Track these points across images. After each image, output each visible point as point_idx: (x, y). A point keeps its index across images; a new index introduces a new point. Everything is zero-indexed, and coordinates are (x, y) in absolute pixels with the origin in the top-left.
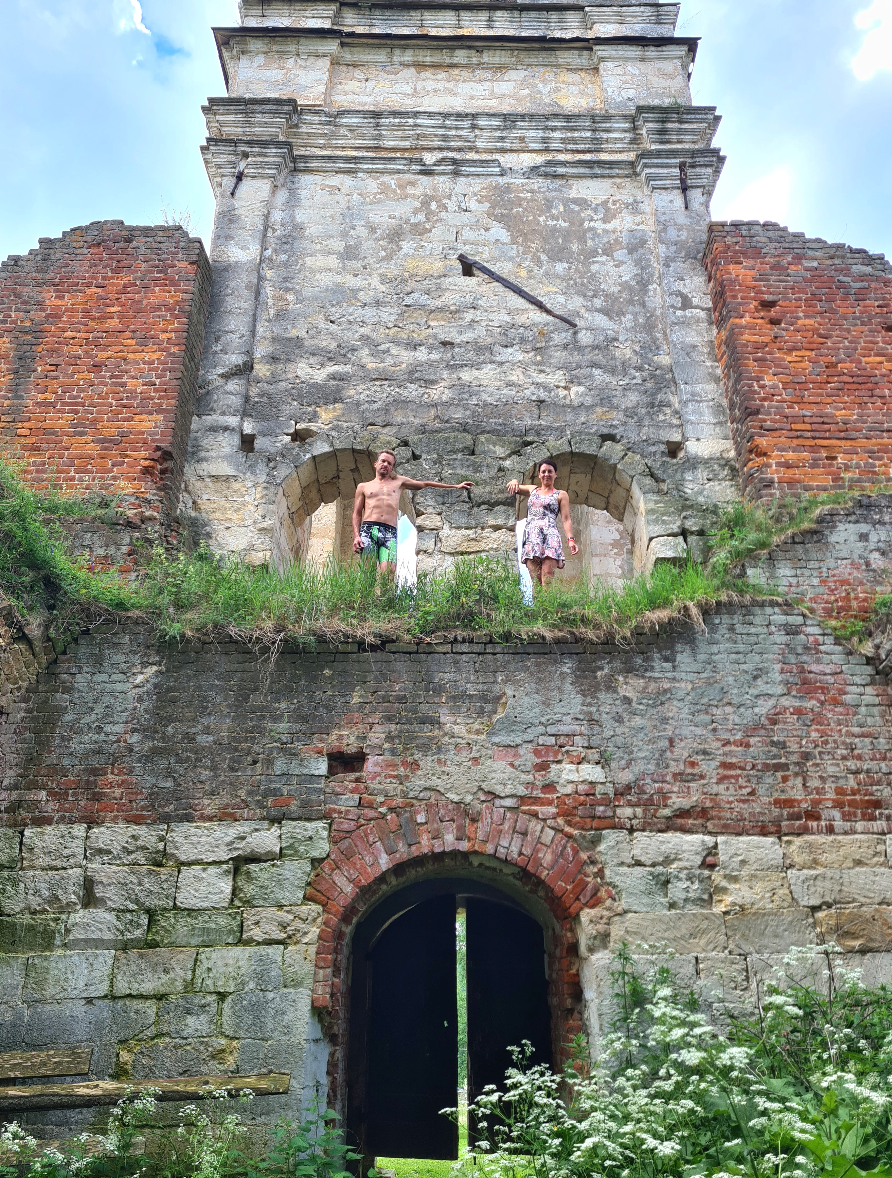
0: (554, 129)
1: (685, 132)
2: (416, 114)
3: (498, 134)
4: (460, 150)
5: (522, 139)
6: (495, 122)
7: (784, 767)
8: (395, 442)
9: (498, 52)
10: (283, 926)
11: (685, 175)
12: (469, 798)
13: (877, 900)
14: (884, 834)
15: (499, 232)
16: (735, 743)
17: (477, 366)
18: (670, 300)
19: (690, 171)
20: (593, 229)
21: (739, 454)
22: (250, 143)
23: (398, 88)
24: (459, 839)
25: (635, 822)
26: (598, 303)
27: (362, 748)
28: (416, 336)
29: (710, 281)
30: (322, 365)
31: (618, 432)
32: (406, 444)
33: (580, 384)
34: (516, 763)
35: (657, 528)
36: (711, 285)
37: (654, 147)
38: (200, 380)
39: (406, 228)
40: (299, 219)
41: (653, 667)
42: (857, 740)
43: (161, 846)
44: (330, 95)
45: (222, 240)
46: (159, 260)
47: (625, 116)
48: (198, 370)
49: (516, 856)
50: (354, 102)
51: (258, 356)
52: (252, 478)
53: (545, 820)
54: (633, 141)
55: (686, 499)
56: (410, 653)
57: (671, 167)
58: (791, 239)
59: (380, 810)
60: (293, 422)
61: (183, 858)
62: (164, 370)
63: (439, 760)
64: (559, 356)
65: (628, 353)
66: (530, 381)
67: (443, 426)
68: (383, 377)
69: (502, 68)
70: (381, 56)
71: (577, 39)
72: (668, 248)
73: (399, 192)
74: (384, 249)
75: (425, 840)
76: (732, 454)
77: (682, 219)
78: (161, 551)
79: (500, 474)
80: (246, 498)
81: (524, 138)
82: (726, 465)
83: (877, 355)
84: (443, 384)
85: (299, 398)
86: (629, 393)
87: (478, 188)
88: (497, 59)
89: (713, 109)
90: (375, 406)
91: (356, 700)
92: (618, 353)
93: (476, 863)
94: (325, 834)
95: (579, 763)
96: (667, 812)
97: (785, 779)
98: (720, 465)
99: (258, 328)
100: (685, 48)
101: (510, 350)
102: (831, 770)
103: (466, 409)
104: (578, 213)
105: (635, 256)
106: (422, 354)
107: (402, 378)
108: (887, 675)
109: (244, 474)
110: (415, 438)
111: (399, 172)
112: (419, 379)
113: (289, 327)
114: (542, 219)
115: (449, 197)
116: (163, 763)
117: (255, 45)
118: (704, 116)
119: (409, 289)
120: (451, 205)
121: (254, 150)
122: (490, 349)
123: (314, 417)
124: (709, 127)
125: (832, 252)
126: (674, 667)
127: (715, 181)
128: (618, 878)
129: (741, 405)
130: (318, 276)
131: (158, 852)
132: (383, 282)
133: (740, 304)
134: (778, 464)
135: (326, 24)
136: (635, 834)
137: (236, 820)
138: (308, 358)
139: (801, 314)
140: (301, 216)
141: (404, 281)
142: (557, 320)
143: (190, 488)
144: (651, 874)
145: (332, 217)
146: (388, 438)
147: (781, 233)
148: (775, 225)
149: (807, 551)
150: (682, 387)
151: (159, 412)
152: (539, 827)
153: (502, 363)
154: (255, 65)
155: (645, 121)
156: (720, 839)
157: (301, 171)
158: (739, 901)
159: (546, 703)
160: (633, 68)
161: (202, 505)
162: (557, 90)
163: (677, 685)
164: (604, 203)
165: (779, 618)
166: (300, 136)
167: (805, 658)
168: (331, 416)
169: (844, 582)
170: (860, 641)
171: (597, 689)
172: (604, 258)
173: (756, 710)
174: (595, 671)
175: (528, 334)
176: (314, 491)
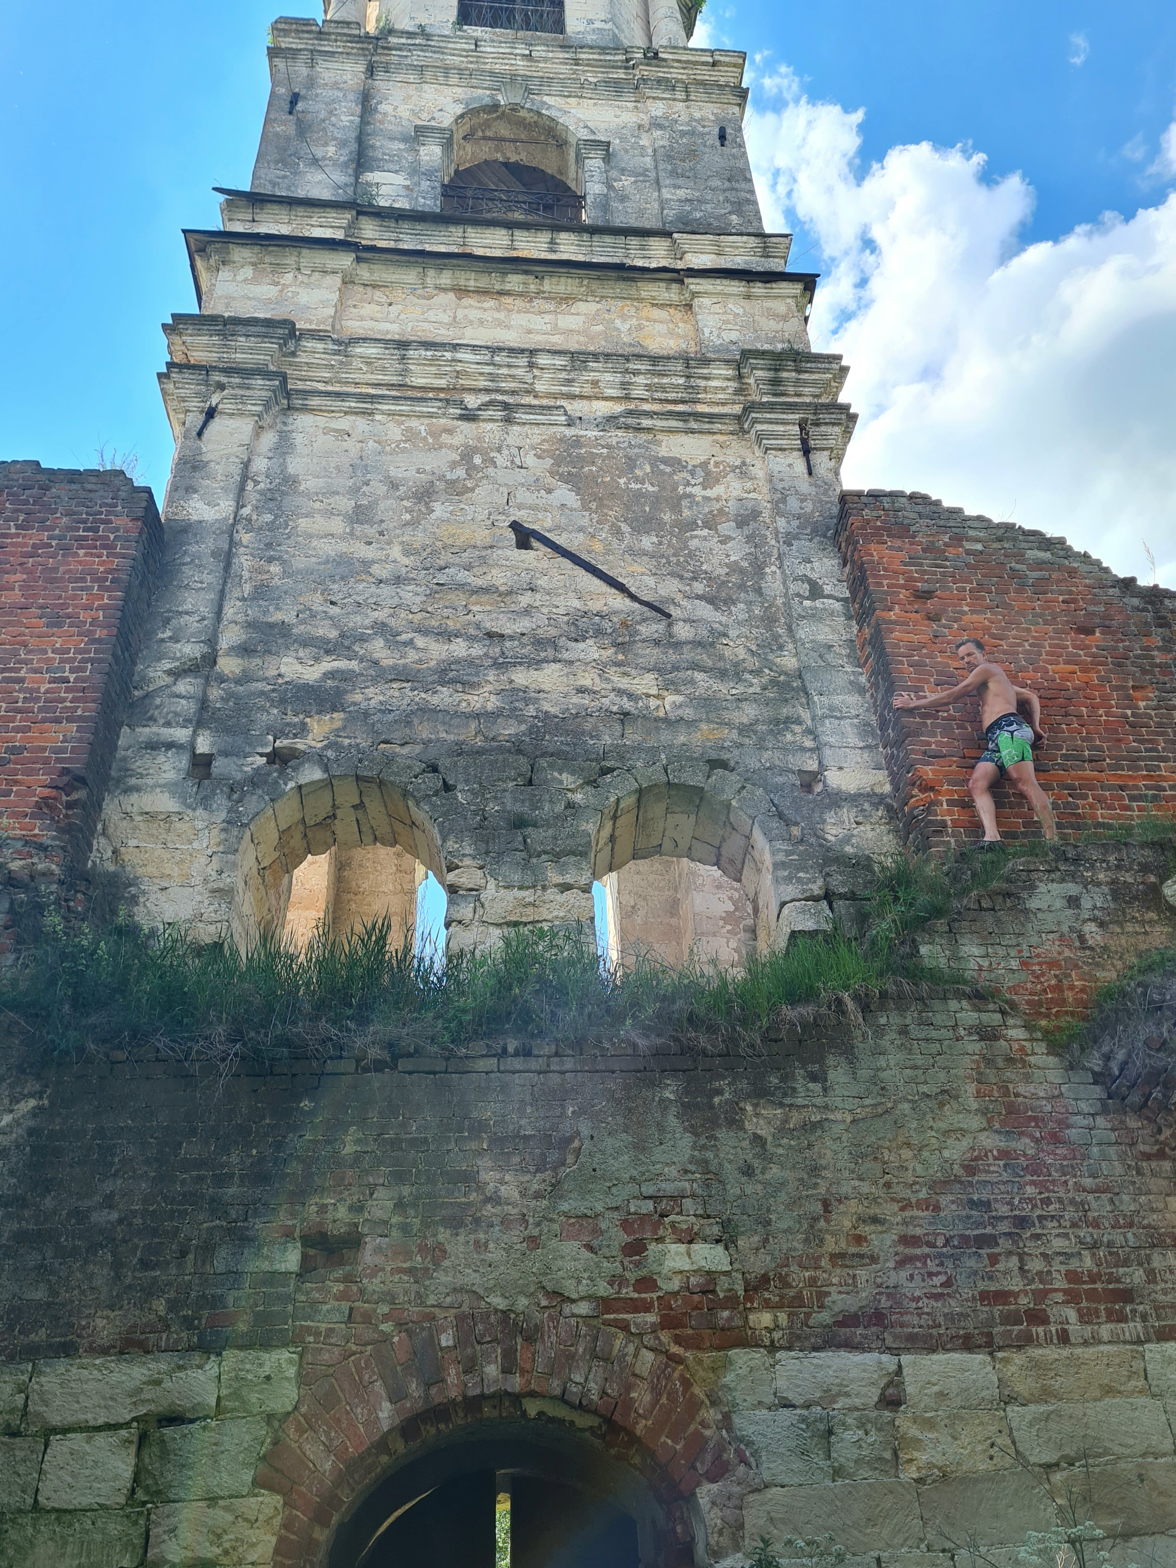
0: (636, 373)
1: (805, 383)
2: (455, 347)
3: (564, 375)
4: (513, 393)
5: (595, 383)
6: (559, 361)
7: (989, 1241)
8: (418, 767)
9: (563, 280)
10: (217, 1536)
11: (807, 434)
12: (523, 1302)
13: (1140, 1448)
14: (1139, 1342)
15: (565, 495)
16: (919, 1205)
17: (537, 664)
18: (794, 588)
19: (812, 430)
20: (690, 496)
21: (896, 788)
22: (228, 371)
23: (431, 315)
24: (506, 1370)
25: (777, 1335)
26: (699, 588)
27: (356, 1225)
28: (450, 623)
29: (845, 565)
30: (317, 659)
31: (731, 756)
32: (434, 769)
33: (678, 692)
34: (595, 1243)
35: (790, 888)
36: (847, 569)
37: (765, 399)
38: (136, 678)
39: (440, 485)
40: (291, 470)
41: (794, 1089)
42: (1090, 1197)
43: (20, 1399)
44: (341, 320)
45: (181, 492)
46: (87, 514)
47: (727, 361)
48: (134, 663)
49: (595, 1398)
50: (372, 330)
51: (225, 646)
52: (205, 814)
53: (640, 1335)
54: (739, 391)
55: (829, 849)
56: (435, 1073)
57: (789, 424)
58: (946, 515)
59: (383, 1327)
60: (271, 738)
61: (55, 1420)
62: (84, 661)
63: (477, 1242)
64: (651, 655)
65: (742, 653)
66: (609, 686)
67: (487, 745)
68: (403, 675)
69: (568, 299)
70: (410, 276)
71: (664, 270)
72: (788, 522)
73: (431, 441)
74: (409, 511)
75: (453, 1375)
76: (887, 788)
77: (804, 485)
78: (57, 920)
79: (569, 812)
80: (196, 845)
81: (598, 381)
82: (880, 803)
83: (1067, 662)
84: (489, 688)
85: (283, 701)
86: (744, 705)
87: (536, 440)
88: (561, 288)
89: (839, 358)
90: (390, 717)
91: (349, 1149)
92: (727, 652)
93: (532, 1412)
94: (292, 1372)
95: (690, 1242)
96: (825, 1317)
97: (994, 1259)
98: (872, 804)
99: (226, 608)
100: (801, 285)
101: (581, 645)
102: (1058, 1244)
103: (520, 723)
104: (670, 475)
105: (746, 531)
106: (459, 648)
107: (430, 679)
108: (1123, 1099)
109: (194, 809)
110: (448, 762)
111: (431, 416)
112: (453, 681)
113: (271, 609)
114: (622, 481)
115: (499, 450)
116: (33, 1259)
117: (240, 254)
118: (827, 366)
119: (442, 563)
120: (500, 460)
121: (232, 380)
122: (553, 643)
123: (303, 730)
124: (834, 378)
125: (1000, 532)
126: (825, 1090)
127: (846, 444)
128: (752, 1428)
129: (895, 724)
130: (315, 543)
131: (12, 1411)
132: (407, 553)
133: (885, 592)
134: (950, 803)
135: (339, 235)
136: (778, 1355)
137: (148, 1352)
138: (297, 651)
139: (966, 609)
140: (294, 466)
141: (435, 553)
142: (646, 609)
143: (110, 831)
144: (803, 1420)
145: (337, 468)
146: (409, 762)
147: (934, 508)
148: (925, 498)
149: (998, 921)
150: (816, 698)
151: (70, 720)
152: (631, 1349)
153: (571, 663)
154: (239, 278)
155: (753, 369)
156: (905, 1359)
157: (297, 409)
158: (939, 1460)
159: (640, 1147)
160: (736, 307)
161: (128, 854)
162: (640, 328)
163: (832, 1117)
164: (704, 465)
165: (968, 1016)
166: (297, 365)
167: (1008, 1074)
168: (327, 729)
169: (1053, 964)
170: (1083, 1049)
171: (714, 1123)
172: (706, 532)
173: (946, 1154)
174: (711, 1097)
175: (606, 625)
176: (298, 836)
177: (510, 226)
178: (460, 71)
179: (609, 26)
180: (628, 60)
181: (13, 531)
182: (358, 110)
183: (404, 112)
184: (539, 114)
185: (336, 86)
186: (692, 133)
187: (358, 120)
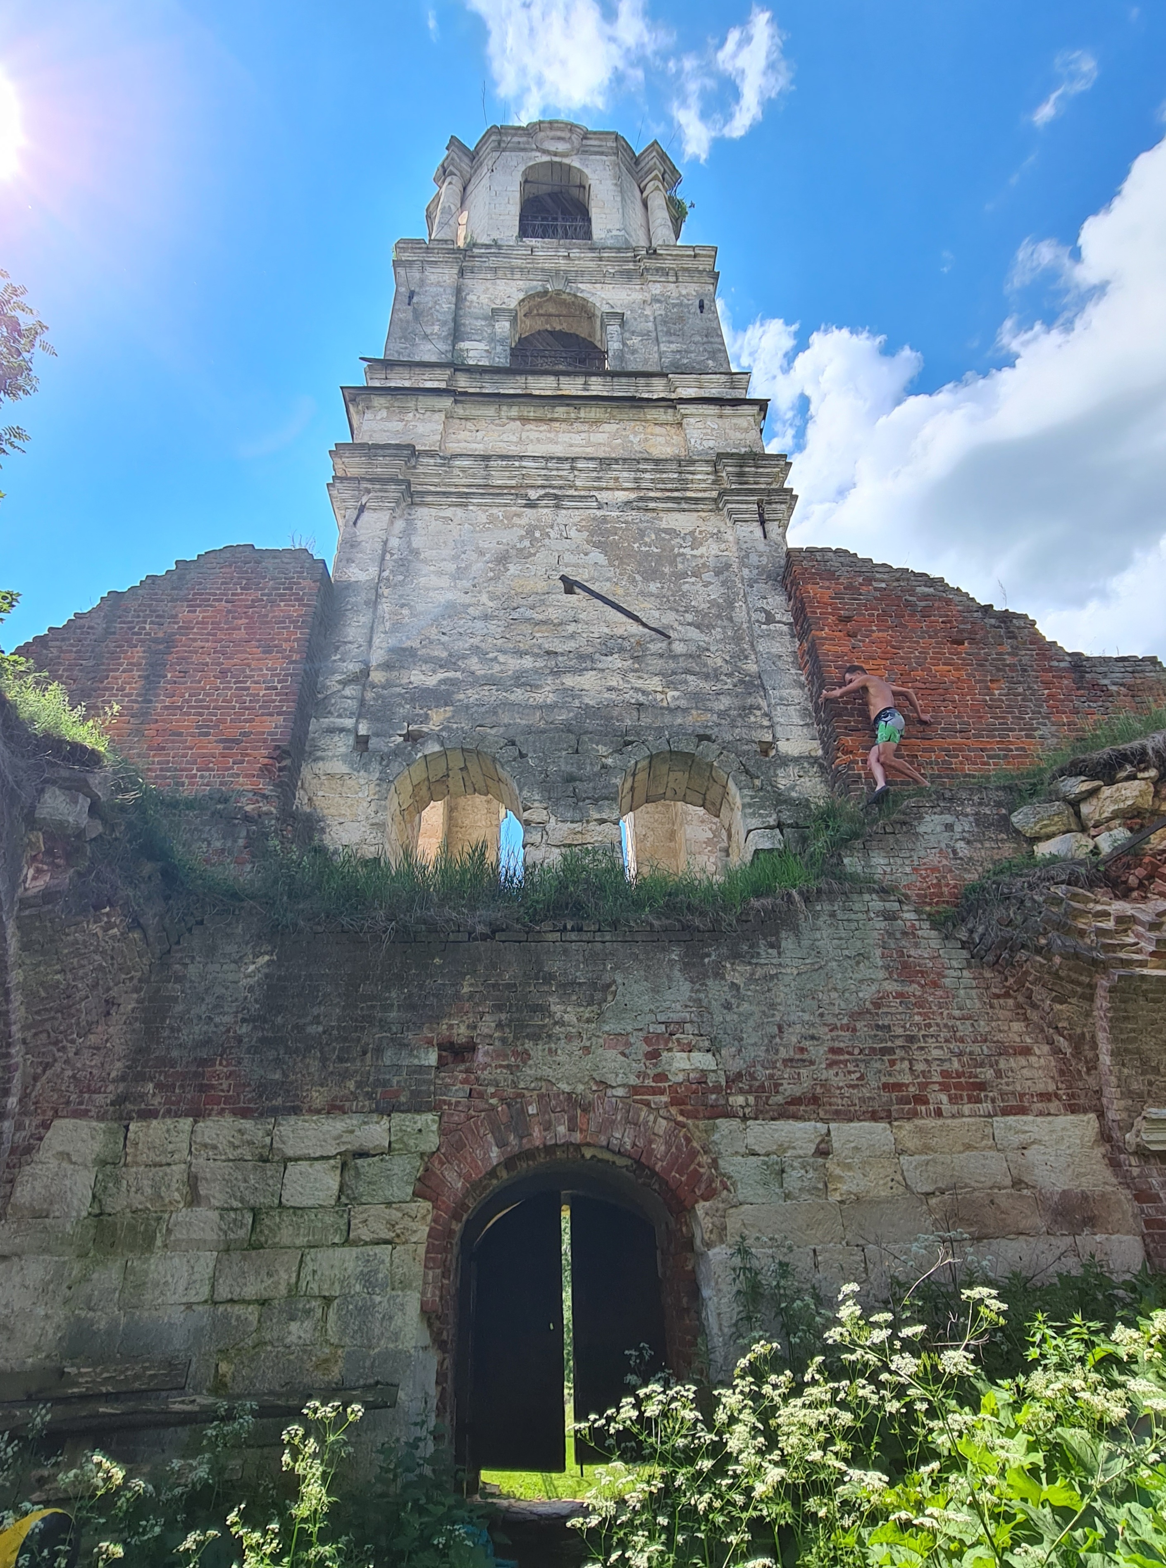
0: (644, 471)
1: (762, 475)
2: (521, 458)
3: (595, 474)
4: (561, 488)
5: (616, 479)
6: (592, 465)
7: (891, 1051)
8: (503, 742)
9: (593, 409)
10: (392, 1226)
11: (763, 510)
12: (580, 1087)
13: (989, 1184)
14: (989, 1116)
15: (597, 556)
16: (842, 1029)
17: (581, 671)
18: (754, 616)
19: (767, 507)
20: (683, 554)
21: (826, 753)
22: (372, 480)
23: (505, 437)
24: (571, 1130)
25: (747, 1110)
26: (689, 617)
27: (472, 1038)
28: (521, 645)
29: (790, 600)
30: (434, 672)
31: (713, 732)
32: (513, 743)
33: (676, 689)
34: (627, 1051)
35: (754, 821)
36: (791, 603)
37: (733, 487)
38: (319, 686)
39: (513, 552)
40: (414, 545)
41: (758, 953)
42: (958, 1023)
43: (268, 1140)
44: (445, 443)
45: (344, 562)
46: (285, 578)
47: (707, 461)
48: (317, 677)
49: (629, 1147)
50: (466, 448)
51: (374, 664)
52: (365, 775)
53: (658, 1109)
54: (714, 482)
55: (780, 795)
56: (520, 942)
57: (750, 503)
58: (860, 564)
59: (491, 1101)
60: (406, 724)
61: (290, 1153)
62: (286, 675)
63: (550, 1049)
64: (657, 664)
65: (719, 662)
66: (629, 686)
67: (547, 727)
68: (492, 681)
69: (597, 422)
70: (491, 411)
71: (662, 399)
72: (750, 571)
73: (506, 522)
74: (493, 570)
75: (536, 1132)
76: (820, 753)
77: (761, 546)
78: (277, 843)
79: (603, 771)
80: (360, 795)
81: (618, 478)
82: (815, 762)
83: (944, 664)
84: (548, 688)
85: (413, 700)
86: (721, 697)
87: (577, 519)
88: (592, 415)
89: (785, 456)
90: (483, 709)
91: (466, 990)
92: (709, 661)
93: (588, 1156)
94: (435, 1127)
95: (690, 1051)
96: (779, 1099)
97: (892, 1063)
98: (809, 763)
99: (374, 639)
100: (757, 408)
101: (610, 658)
102: (936, 1053)
103: (569, 712)
104: (669, 540)
105: (722, 578)
106: (527, 662)
107: (508, 683)
108: (982, 958)
109: (358, 772)
110: (522, 738)
112: (524, 684)
113: (404, 638)
114: (636, 546)
115: (552, 527)
116: (271, 1054)
117: (378, 401)
118: (777, 462)
119: (515, 605)
120: (554, 534)
121: (375, 486)
122: (590, 657)
123: (426, 718)
124: (782, 472)
125: (898, 575)
126: (779, 953)
127: (789, 516)
128: (732, 1168)
130: (431, 594)
131: (263, 1147)
132: (491, 599)
133: (818, 618)
135: (443, 385)
136: (748, 1123)
137: (345, 1113)
138: (421, 666)
139: (874, 628)
140: (416, 542)
141: (510, 598)
142: (653, 633)
143: (306, 785)
144: (765, 1163)
145: (445, 543)
146: (496, 739)
147: (851, 559)
148: (846, 552)
149: (897, 841)
150: (770, 692)
151: (279, 714)
152: (651, 1118)
153: (603, 670)
154: (378, 418)
155: (725, 466)
156: (833, 1126)
157: (417, 504)
158: (854, 1189)
159: (655, 990)
160: (712, 423)
161: (317, 801)
162: (646, 440)
163: (784, 971)
164: (692, 533)
165: (877, 904)
166: (417, 475)
167: (904, 943)
168: (442, 717)
169: (934, 869)
170: (954, 926)
171: (705, 976)
172: (693, 579)
173: (861, 995)
174: (703, 958)
175: (626, 644)
176: (425, 788)
177: (557, 374)
178: (521, 270)
179: (623, 233)
180: (635, 256)
181: (239, 591)
182: (454, 300)
183: (484, 299)
184: (576, 296)
185: (438, 284)
186: (681, 305)
187: (453, 306)
